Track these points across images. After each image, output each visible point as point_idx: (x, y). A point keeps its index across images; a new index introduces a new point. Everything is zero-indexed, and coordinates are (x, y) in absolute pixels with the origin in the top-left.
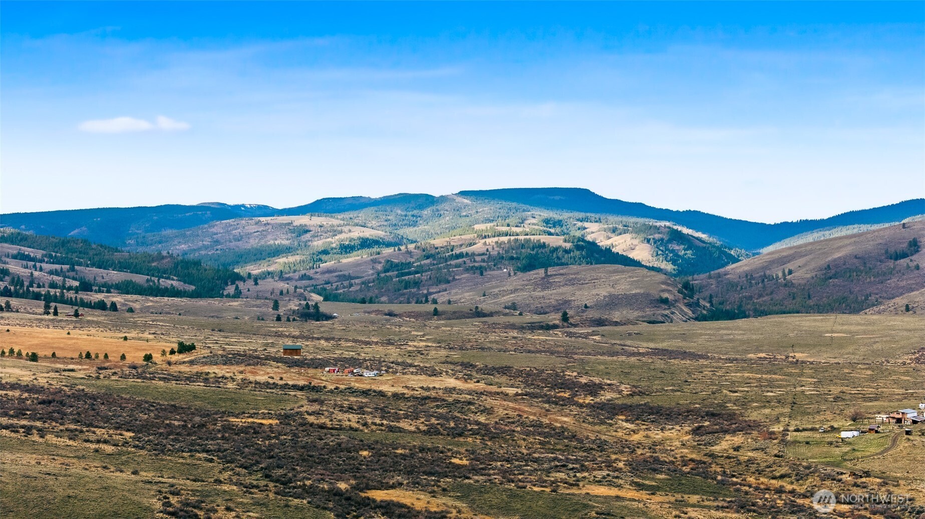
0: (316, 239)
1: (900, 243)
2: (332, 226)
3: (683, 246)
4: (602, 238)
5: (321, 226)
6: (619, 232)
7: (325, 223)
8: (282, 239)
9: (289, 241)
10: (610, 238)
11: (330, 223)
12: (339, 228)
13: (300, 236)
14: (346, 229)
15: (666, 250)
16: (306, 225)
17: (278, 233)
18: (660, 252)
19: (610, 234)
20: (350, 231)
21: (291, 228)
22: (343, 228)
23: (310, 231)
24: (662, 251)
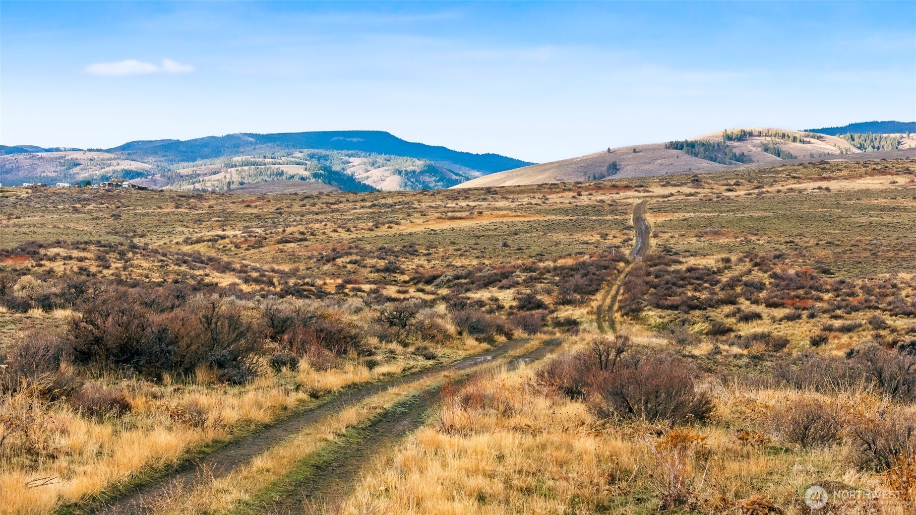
0: (84, 172)
1: (601, 166)
2: (103, 159)
3: (434, 178)
4: (361, 172)
5: (91, 160)
6: (378, 165)
7: (96, 157)
8: (50, 172)
9: (56, 174)
10: (368, 171)
11: (101, 157)
12: (109, 162)
13: (69, 168)
14: (114, 163)
15: (416, 181)
16: (77, 159)
17: (48, 166)
18: (409, 183)
19: (369, 168)
20: (118, 164)
21: (61, 161)
22: (112, 162)
23: (80, 164)
24: (412, 182)
